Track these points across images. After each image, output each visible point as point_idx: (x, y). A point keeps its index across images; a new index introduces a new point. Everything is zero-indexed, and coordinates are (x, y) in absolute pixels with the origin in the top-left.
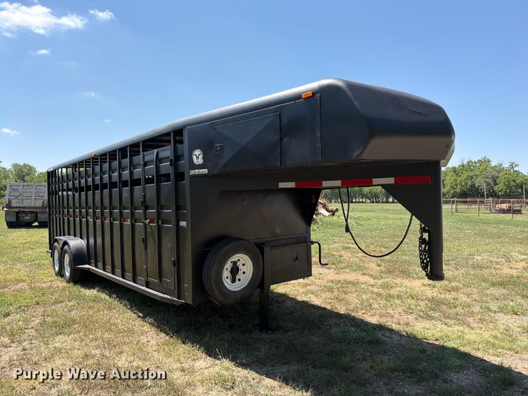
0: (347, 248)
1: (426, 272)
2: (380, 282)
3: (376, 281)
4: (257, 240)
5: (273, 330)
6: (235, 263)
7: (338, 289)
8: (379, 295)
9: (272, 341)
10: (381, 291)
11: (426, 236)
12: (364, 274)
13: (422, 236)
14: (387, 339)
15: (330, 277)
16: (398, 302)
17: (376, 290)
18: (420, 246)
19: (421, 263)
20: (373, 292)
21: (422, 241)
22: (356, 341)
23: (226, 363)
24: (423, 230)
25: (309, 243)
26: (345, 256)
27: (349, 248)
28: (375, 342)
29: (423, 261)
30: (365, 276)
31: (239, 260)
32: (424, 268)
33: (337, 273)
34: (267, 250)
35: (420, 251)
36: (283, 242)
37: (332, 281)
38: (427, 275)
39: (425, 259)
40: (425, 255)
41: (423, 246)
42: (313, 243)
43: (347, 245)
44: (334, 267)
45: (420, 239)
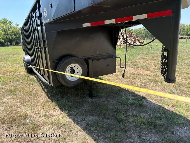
0: (143, 58)
1: (164, 77)
2: (153, 74)
3: (152, 73)
4: (86, 57)
5: (95, 97)
6: (72, 68)
7: (133, 77)
8: (151, 80)
9: (92, 102)
10: (153, 78)
11: (166, 53)
12: (147, 70)
13: (163, 54)
14: (148, 104)
15: (131, 72)
16: (159, 84)
17: (150, 78)
18: (162, 60)
19: (161, 71)
20: (148, 79)
21: (163, 57)
22: (132, 104)
23: (64, 114)
24: (164, 50)
25: (114, 58)
26: (141, 62)
27: (145, 58)
28: (141, 106)
29: (163, 70)
30: (148, 71)
31: (74, 67)
32: (163, 74)
33: (135, 70)
34: (90, 62)
35: (161, 63)
36: (101, 57)
37: (131, 74)
38: (165, 78)
39: (164, 68)
40: (164, 66)
41: (164, 60)
42: (116, 57)
43: (144, 57)
44: (135, 67)
45: (162, 55)
